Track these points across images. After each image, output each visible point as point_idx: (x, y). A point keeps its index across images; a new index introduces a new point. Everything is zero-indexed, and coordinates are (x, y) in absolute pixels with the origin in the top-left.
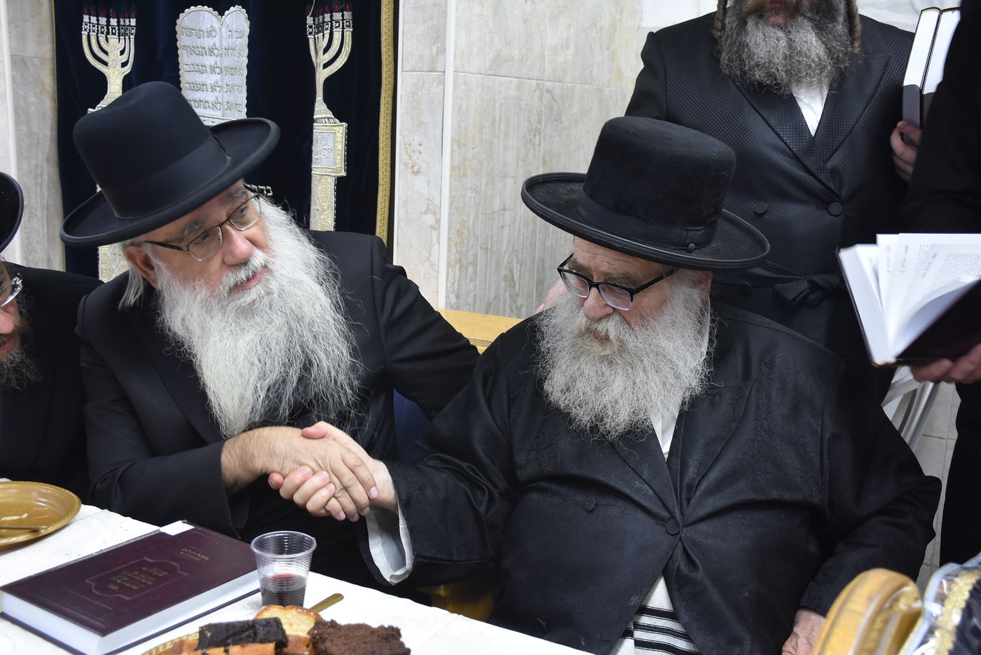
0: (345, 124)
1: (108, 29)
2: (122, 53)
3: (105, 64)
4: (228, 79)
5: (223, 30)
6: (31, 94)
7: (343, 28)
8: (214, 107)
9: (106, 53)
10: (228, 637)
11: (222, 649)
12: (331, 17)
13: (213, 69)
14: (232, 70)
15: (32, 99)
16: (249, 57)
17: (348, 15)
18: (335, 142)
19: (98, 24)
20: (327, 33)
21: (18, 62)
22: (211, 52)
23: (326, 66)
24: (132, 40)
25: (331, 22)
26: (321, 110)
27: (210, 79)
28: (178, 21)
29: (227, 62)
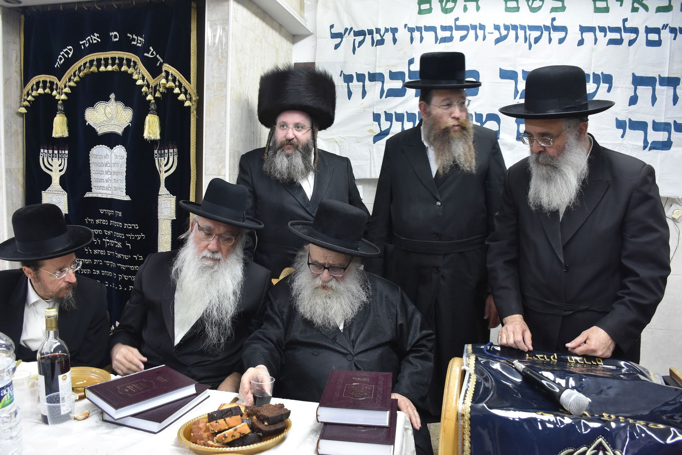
0: (175, 197)
1: (53, 155)
2: (60, 165)
3: (51, 171)
4: (115, 177)
5: (113, 155)
6: (14, 185)
7: (174, 156)
8: (107, 189)
9: (52, 166)
10: (223, 415)
11: (223, 419)
12: (168, 151)
13: (107, 173)
14: (117, 173)
15: (14, 188)
16: (126, 167)
17: (175, 150)
18: (171, 205)
19: (48, 153)
20: (166, 158)
21: (8, 171)
22: (106, 165)
23: (166, 172)
24: (66, 160)
25: (168, 153)
26: (163, 190)
27: (107, 177)
28: (90, 152)
29: (114, 169)
